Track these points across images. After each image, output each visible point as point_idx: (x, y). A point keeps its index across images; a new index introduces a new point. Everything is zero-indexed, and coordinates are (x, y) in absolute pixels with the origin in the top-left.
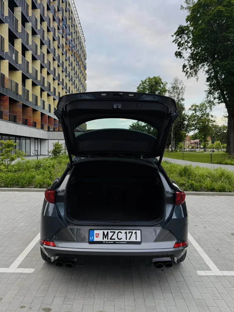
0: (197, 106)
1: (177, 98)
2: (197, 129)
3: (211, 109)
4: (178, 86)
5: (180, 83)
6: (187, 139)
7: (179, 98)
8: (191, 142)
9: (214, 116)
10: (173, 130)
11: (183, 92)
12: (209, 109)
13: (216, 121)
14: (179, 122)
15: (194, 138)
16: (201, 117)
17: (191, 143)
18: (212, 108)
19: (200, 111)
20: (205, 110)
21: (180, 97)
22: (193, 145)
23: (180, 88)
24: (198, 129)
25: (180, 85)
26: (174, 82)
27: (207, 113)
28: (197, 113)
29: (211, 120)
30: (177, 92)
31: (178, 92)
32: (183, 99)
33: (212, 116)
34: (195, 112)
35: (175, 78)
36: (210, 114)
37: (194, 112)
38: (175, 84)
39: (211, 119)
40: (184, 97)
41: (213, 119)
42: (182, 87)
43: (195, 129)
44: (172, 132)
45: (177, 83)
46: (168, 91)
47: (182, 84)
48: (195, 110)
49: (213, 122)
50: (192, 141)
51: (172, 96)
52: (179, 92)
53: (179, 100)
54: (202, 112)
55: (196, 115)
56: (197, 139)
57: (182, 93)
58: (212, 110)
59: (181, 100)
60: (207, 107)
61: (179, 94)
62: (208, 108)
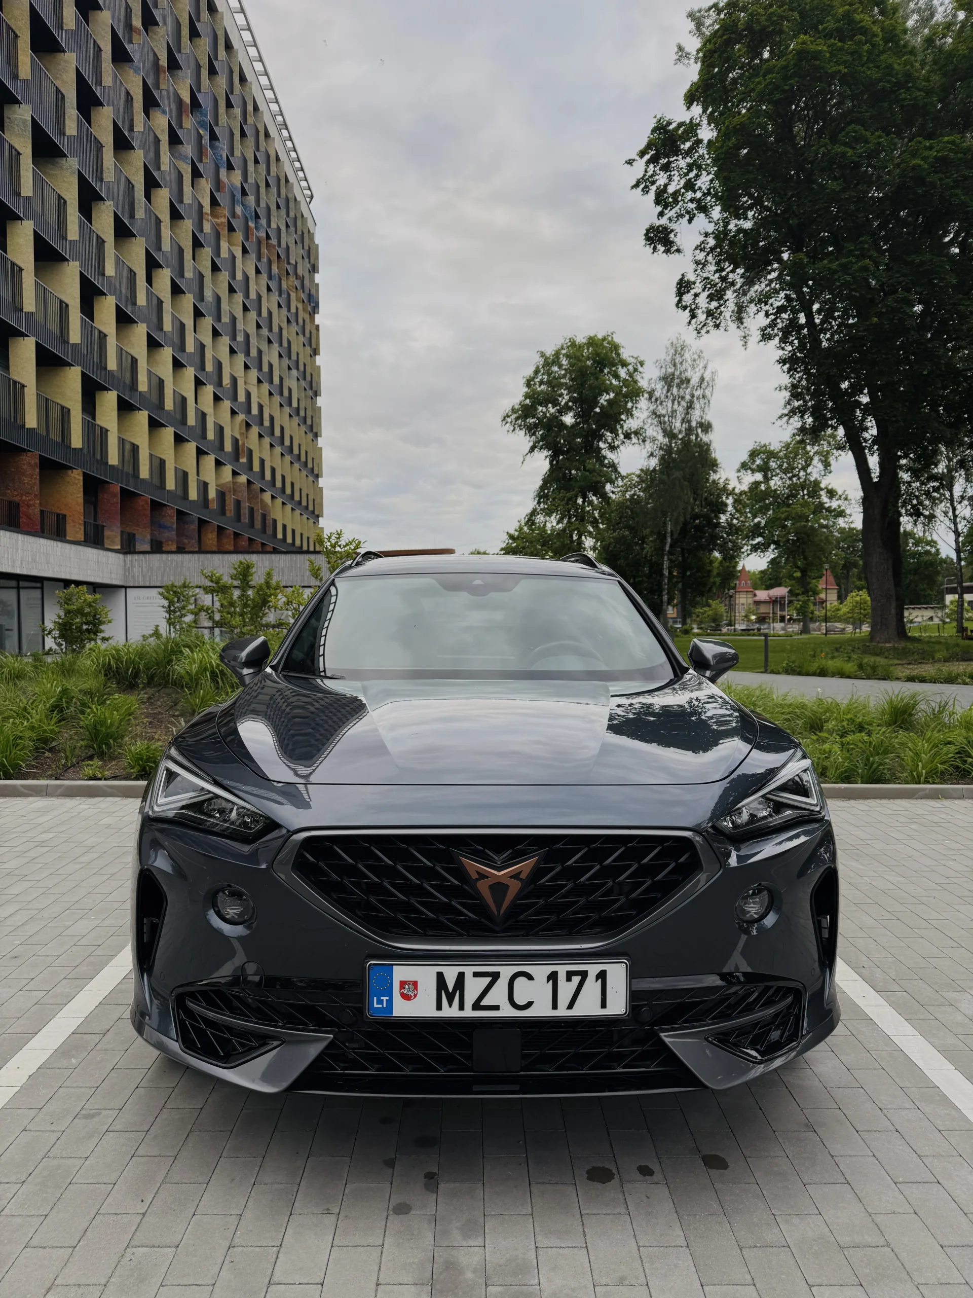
0: (772, 455)
1: (683, 421)
2: (773, 546)
3: (827, 465)
4: (688, 374)
5: (694, 360)
6: (741, 584)
7: (689, 422)
8: (757, 599)
9: (840, 493)
10: (667, 548)
11: (704, 397)
12: (820, 466)
13: (848, 512)
14: (696, 516)
15: (768, 583)
16: (788, 498)
17: (757, 603)
18: (832, 460)
19: (785, 472)
20: (804, 468)
21: (696, 415)
22: (763, 609)
23: (695, 381)
24: (775, 543)
25: (693, 367)
26: (669, 358)
27: (812, 479)
28: (772, 483)
29: (829, 510)
30: (683, 398)
31: (688, 397)
32: (706, 427)
33: (831, 493)
34: (767, 479)
35: (675, 342)
36: (822, 485)
37: (759, 477)
38: (675, 365)
39: (827, 505)
40: (709, 417)
41: (834, 504)
42: (702, 379)
43: (763, 544)
44: (666, 558)
45: (681, 363)
46: (646, 396)
47: (702, 365)
48: (764, 469)
49: (836, 517)
50: (762, 595)
51: (664, 412)
52: (692, 396)
53: (690, 426)
54: (790, 479)
55: (769, 487)
56: (779, 585)
57: (702, 401)
58: (832, 468)
59: (699, 430)
60: (812, 459)
61: (690, 406)
62: (816, 460)
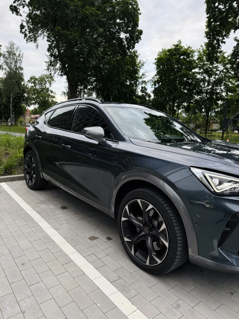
0: (36, 79)
1: (14, 66)
2: (37, 104)
3: (50, 84)
4: (15, 52)
13: (56, 97)
21: (18, 65)
22: (33, 120)
23: (17, 54)
26: (9, 46)
27: (47, 87)
30: (14, 59)
32: (22, 69)
33: (52, 92)
34: (35, 86)
35: (11, 42)
36: (50, 89)
38: (11, 49)
40: (22, 66)
41: (52, 95)
42: (20, 54)
45: (13, 49)
47: (19, 51)
48: (34, 83)
49: (53, 98)
52: (17, 59)
57: (20, 61)
59: (19, 69)
